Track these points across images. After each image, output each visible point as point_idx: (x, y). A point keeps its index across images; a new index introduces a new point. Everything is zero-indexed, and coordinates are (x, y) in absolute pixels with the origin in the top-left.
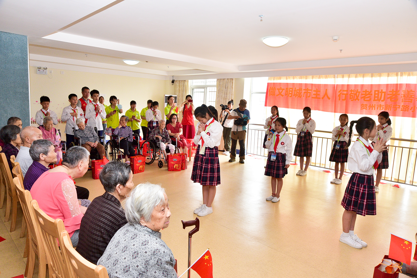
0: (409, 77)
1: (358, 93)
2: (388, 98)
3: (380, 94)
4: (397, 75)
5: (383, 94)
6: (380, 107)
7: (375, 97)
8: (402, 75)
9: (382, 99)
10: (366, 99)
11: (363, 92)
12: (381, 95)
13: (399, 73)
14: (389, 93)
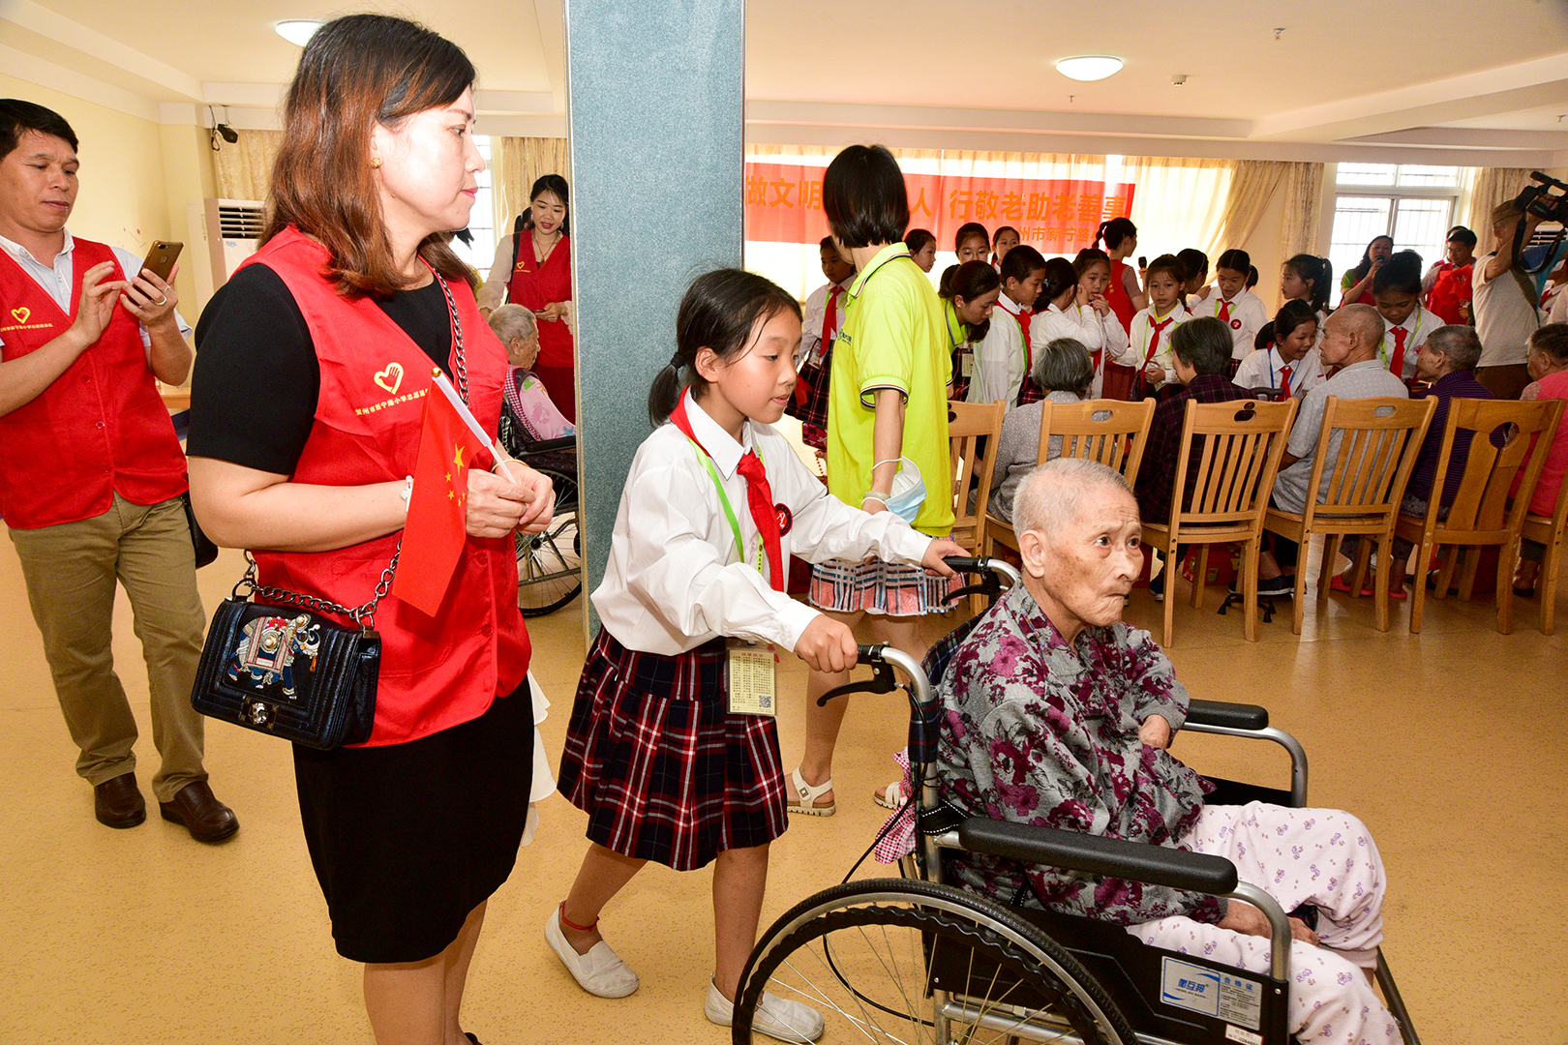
0: (1090, 165)
1: (993, 201)
2: (1054, 213)
3: (1040, 202)
4: (1069, 161)
5: (1045, 202)
6: (1038, 233)
7: (1030, 210)
8: (1078, 162)
9: (1043, 215)
10: (1011, 215)
11: (1006, 196)
12: (1042, 204)
13: (1073, 156)
14: (1055, 201)
